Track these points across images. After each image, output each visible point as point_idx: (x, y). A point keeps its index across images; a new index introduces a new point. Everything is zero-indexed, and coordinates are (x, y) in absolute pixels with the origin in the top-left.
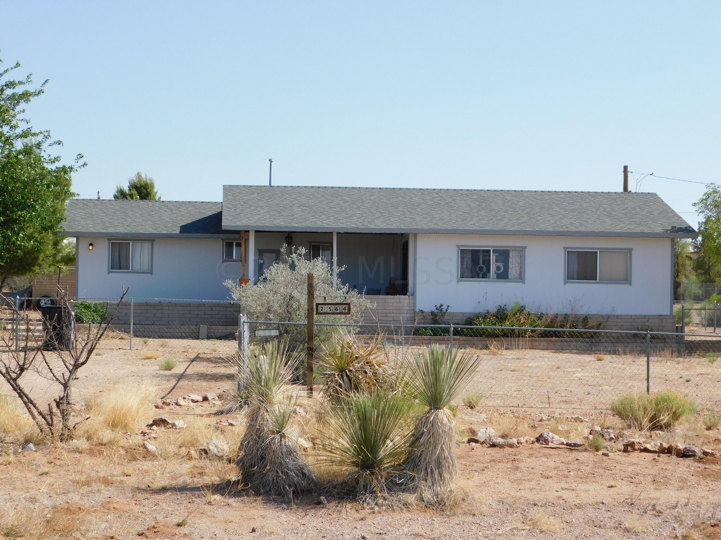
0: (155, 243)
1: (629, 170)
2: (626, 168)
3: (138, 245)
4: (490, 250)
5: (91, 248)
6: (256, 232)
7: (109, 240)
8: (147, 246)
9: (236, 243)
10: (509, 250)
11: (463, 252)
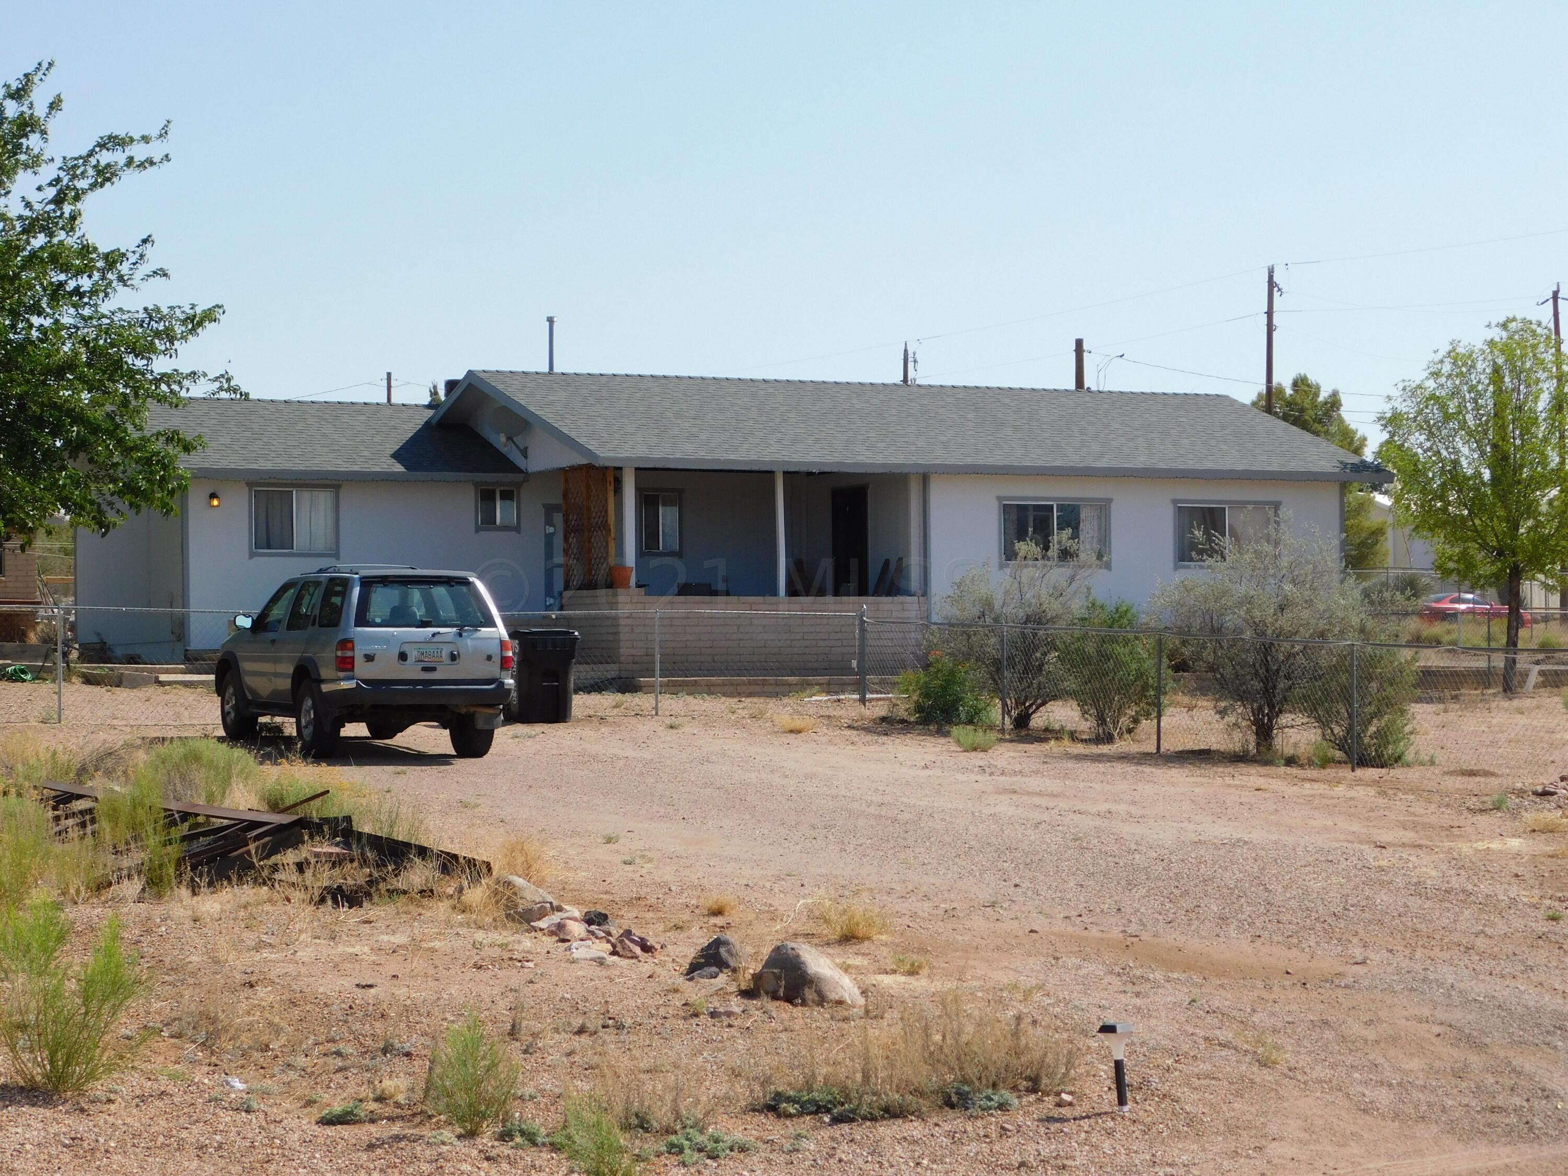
0: (343, 493)
1: (1086, 346)
2: (1079, 343)
3: (306, 495)
4: (1052, 506)
5: (215, 502)
6: (637, 469)
7: (250, 485)
8: (324, 499)
9: (501, 491)
10: (1079, 506)
11: (1006, 509)
